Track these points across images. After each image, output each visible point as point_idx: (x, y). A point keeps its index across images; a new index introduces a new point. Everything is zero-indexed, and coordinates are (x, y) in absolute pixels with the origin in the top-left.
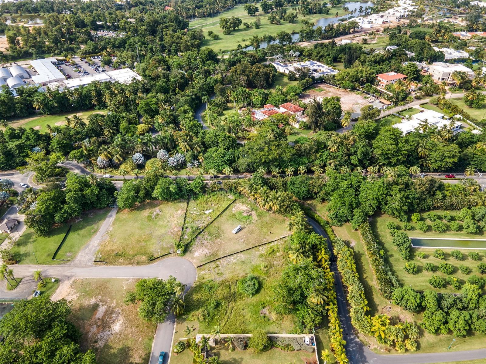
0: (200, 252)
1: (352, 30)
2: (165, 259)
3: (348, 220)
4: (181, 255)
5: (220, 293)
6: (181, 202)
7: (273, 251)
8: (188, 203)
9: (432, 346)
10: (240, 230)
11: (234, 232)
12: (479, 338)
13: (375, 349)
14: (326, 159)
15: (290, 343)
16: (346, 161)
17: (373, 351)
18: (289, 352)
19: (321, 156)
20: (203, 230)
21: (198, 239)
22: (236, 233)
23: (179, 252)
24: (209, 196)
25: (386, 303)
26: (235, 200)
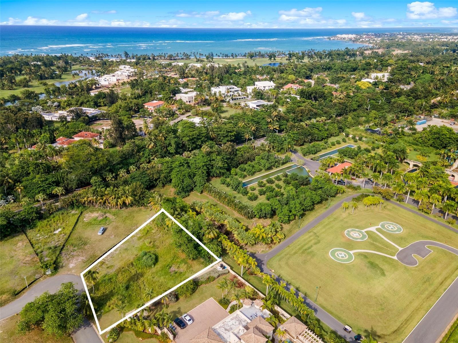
0: (74, 262)
1: (94, 86)
2: (34, 286)
3: (192, 190)
4: (53, 274)
5: (122, 279)
6: (14, 237)
7: (148, 231)
8: (25, 234)
9: (290, 231)
10: (104, 230)
11: (100, 234)
12: (309, 214)
13: (263, 251)
14: (149, 155)
15: (209, 276)
16: (165, 153)
17: (263, 253)
18: (212, 283)
19: (143, 154)
20: (64, 246)
21: (63, 254)
22: (103, 233)
23: (49, 272)
24: (49, 219)
25: (251, 221)
26: (82, 213)
